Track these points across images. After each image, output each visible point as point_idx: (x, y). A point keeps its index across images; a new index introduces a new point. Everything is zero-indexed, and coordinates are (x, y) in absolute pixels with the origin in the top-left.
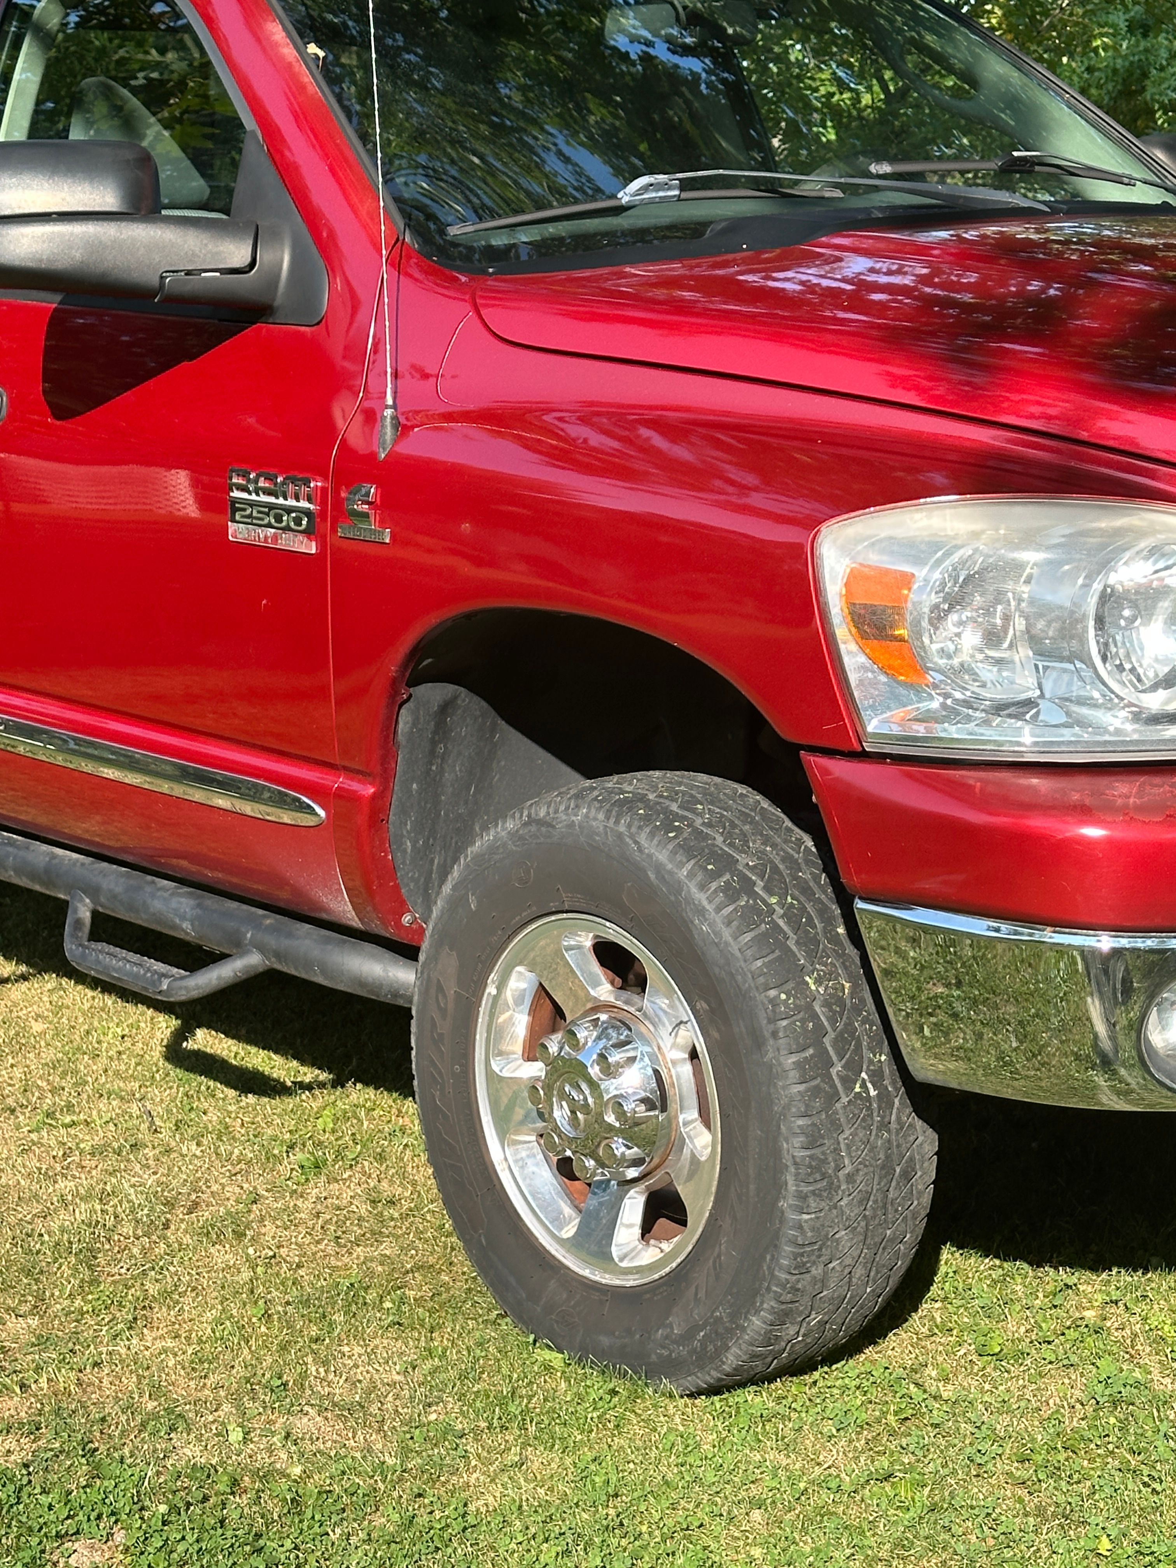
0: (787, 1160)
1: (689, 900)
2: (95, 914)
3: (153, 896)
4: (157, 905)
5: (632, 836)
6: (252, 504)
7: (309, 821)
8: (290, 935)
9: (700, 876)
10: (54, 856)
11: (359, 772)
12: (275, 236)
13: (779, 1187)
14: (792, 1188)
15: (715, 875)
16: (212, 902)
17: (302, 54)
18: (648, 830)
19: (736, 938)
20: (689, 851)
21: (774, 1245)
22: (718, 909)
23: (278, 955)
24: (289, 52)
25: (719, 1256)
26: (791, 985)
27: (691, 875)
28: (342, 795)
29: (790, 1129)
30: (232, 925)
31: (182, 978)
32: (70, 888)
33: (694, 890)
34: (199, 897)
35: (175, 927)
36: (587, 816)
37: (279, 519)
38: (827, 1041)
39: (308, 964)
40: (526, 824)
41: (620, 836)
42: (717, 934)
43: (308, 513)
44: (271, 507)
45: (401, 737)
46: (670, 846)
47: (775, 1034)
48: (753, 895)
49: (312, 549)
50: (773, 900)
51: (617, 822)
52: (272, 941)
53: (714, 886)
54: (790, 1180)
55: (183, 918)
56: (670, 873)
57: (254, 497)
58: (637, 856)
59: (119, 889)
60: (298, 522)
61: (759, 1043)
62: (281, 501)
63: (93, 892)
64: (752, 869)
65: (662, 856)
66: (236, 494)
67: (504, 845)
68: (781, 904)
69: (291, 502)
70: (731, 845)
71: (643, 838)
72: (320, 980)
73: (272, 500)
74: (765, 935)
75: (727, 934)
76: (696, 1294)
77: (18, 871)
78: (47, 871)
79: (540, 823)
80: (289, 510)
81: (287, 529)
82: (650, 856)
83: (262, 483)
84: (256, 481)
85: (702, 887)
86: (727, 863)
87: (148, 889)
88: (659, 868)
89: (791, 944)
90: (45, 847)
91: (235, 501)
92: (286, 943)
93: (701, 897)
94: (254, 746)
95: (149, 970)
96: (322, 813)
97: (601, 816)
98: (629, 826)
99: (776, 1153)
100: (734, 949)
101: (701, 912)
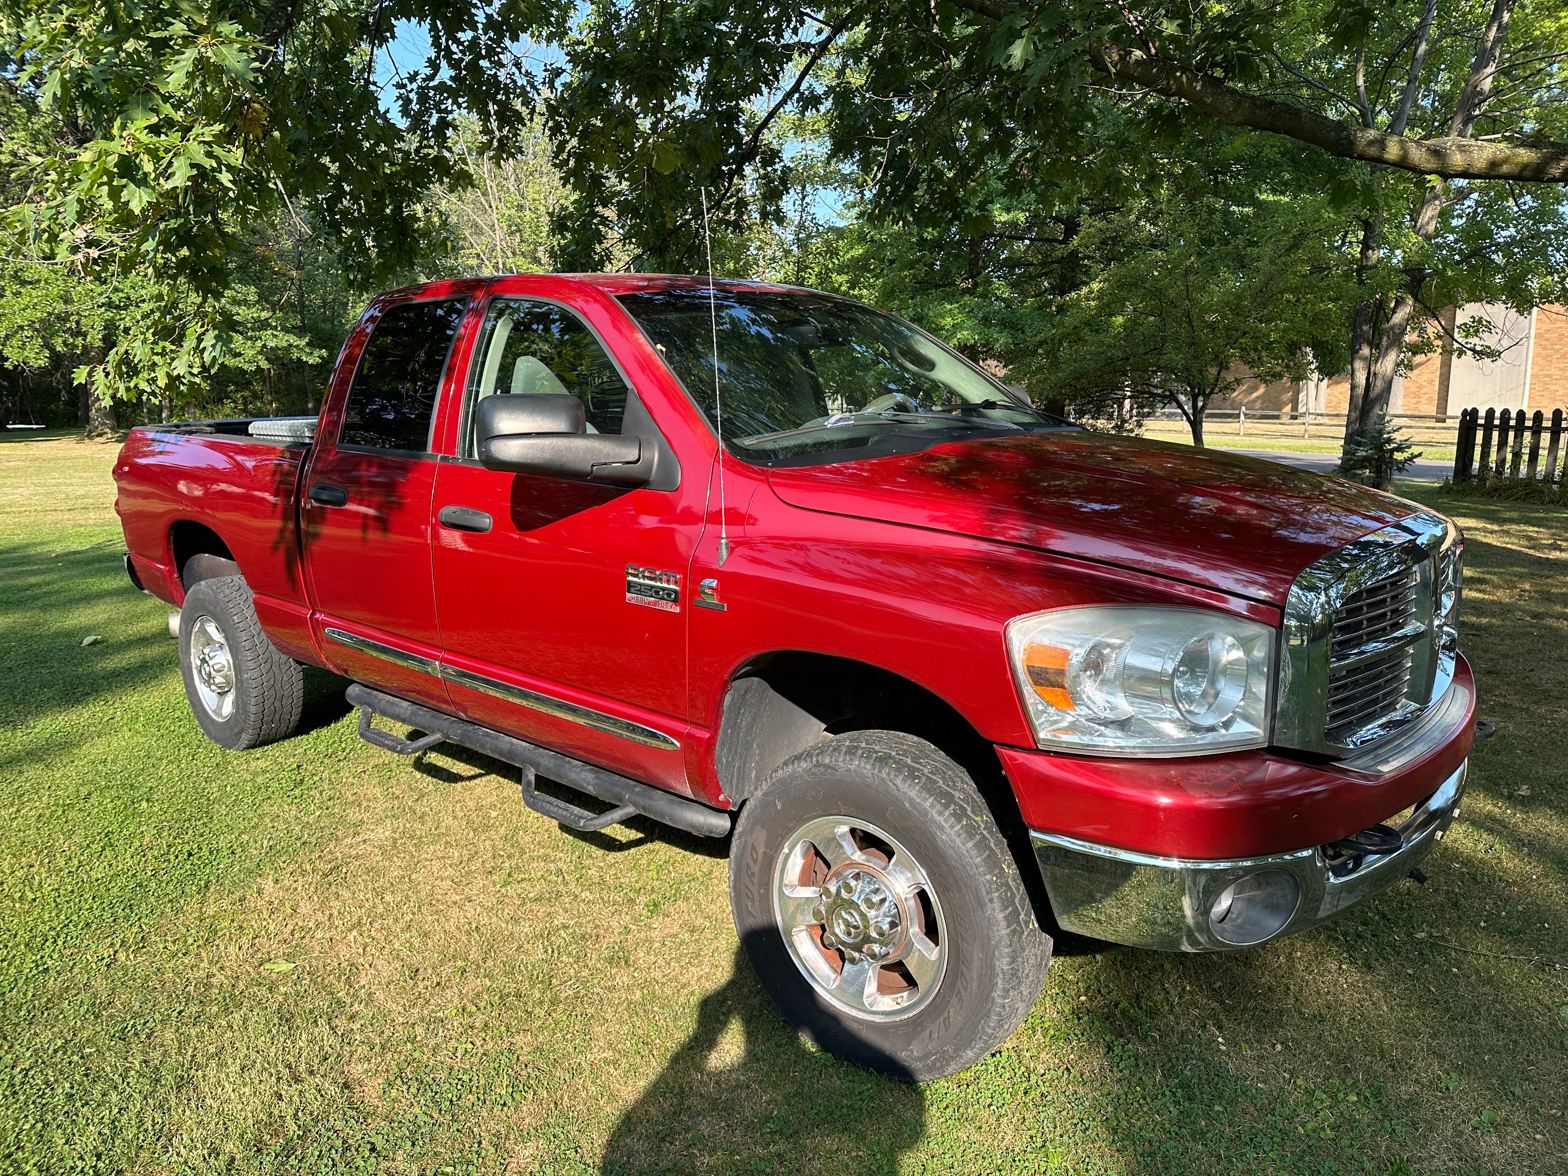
0: (998, 971)
1: (933, 821)
2: (536, 776)
3: (570, 770)
4: (573, 776)
5: (891, 780)
6: (640, 584)
7: (669, 748)
8: (651, 798)
9: (938, 806)
10: (512, 744)
11: (700, 725)
12: (650, 444)
13: (993, 986)
14: (1000, 985)
15: (947, 807)
16: (604, 775)
17: (655, 349)
18: (901, 777)
19: (964, 844)
20: (930, 792)
21: (987, 1016)
22: (952, 827)
23: (644, 809)
24: (648, 348)
25: (948, 1018)
26: (997, 871)
27: (932, 806)
28: (690, 736)
29: (1000, 954)
30: (617, 790)
31: (592, 819)
32: (523, 762)
33: (935, 815)
34: (596, 772)
35: (583, 788)
36: (858, 766)
37: (657, 593)
38: (1017, 901)
39: (663, 815)
40: (815, 766)
41: (883, 780)
42: (953, 841)
43: (675, 592)
44: (652, 587)
45: (725, 708)
46: (917, 788)
47: (991, 901)
48: (968, 817)
49: (678, 610)
50: (978, 819)
51: (880, 772)
52: (641, 801)
53: (947, 813)
54: (1000, 982)
55: (589, 784)
56: (919, 804)
57: (641, 581)
58: (896, 792)
59: (550, 766)
60: (669, 595)
61: (982, 905)
62: (658, 584)
63: (536, 765)
64: (962, 800)
65: (913, 794)
66: (630, 578)
67: (801, 776)
68: (982, 821)
69: (665, 585)
70: (948, 785)
71: (899, 781)
72: (669, 823)
73: (653, 583)
74: (980, 842)
75: (958, 841)
76: (930, 1036)
77: (492, 751)
78: (509, 752)
79: (827, 767)
80: (663, 589)
81: (662, 598)
82: (905, 793)
83: (646, 574)
84: (643, 572)
85: (941, 813)
86: (950, 799)
87: (567, 766)
88: (911, 801)
89: (992, 845)
90: (507, 738)
91: (629, 582)
92: (648, 803)
93: (941, 819)
94: (636, 706)
95: (572, 814)
96: (678, 744)
97: (869, 767)
98: (889, 774)
99: (992, 967)
100: (964, 850)
101: (942, 828)
